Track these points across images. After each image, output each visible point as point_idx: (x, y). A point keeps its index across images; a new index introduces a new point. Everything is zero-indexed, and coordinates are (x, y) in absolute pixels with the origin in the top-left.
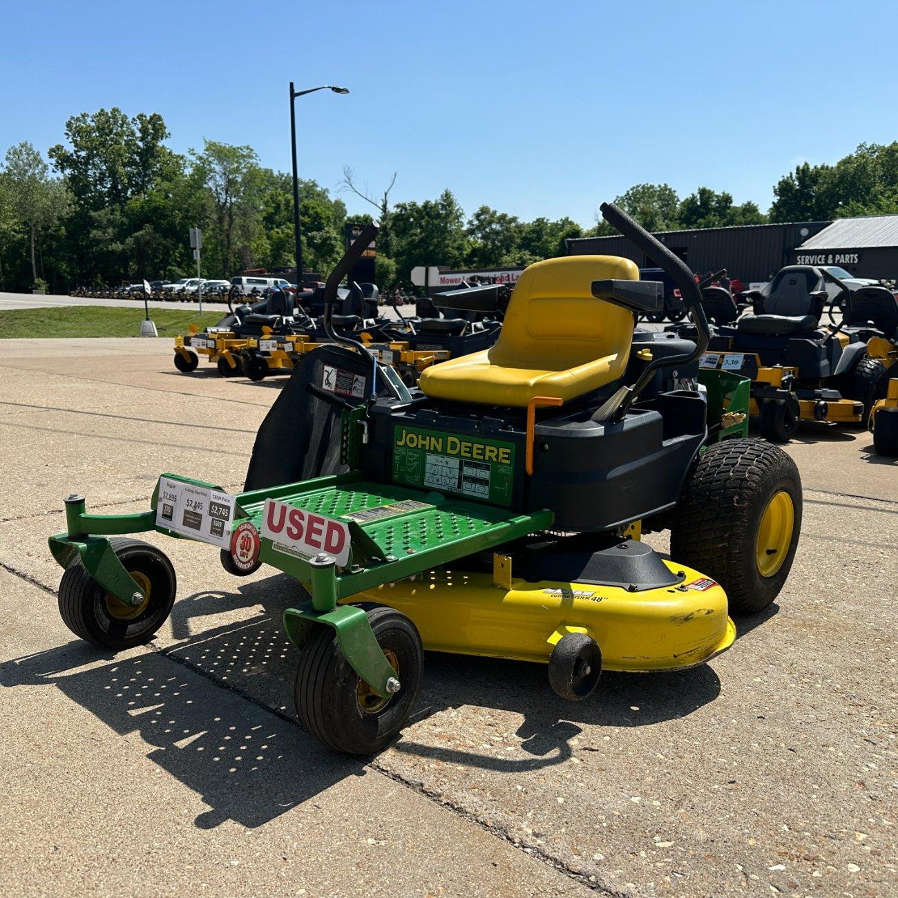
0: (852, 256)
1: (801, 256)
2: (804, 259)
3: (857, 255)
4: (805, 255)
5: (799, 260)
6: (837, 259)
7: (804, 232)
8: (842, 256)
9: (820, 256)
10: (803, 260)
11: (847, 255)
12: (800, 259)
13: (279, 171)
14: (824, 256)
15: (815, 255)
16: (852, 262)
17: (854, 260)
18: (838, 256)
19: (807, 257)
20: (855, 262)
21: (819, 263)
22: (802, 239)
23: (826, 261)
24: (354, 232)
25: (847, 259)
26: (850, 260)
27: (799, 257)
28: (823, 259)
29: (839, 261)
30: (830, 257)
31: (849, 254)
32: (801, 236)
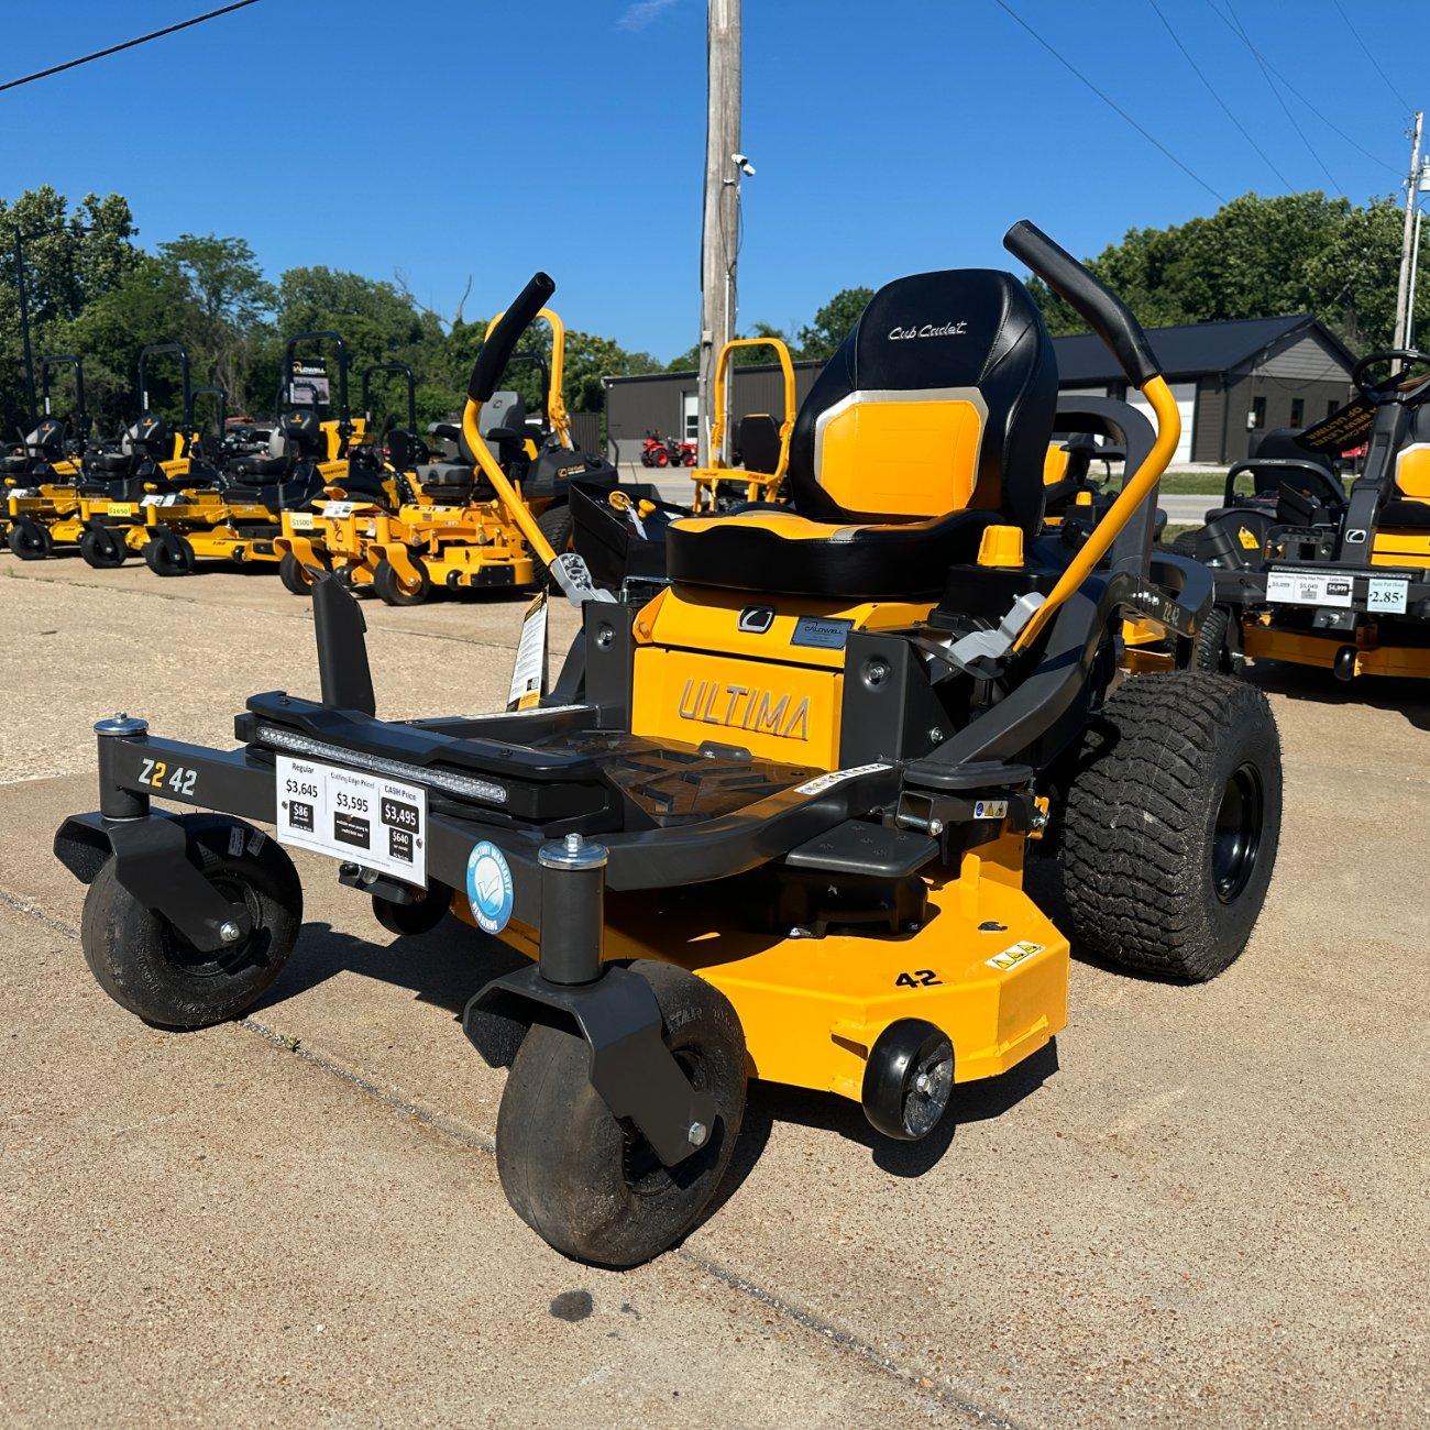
13: (335, 269)
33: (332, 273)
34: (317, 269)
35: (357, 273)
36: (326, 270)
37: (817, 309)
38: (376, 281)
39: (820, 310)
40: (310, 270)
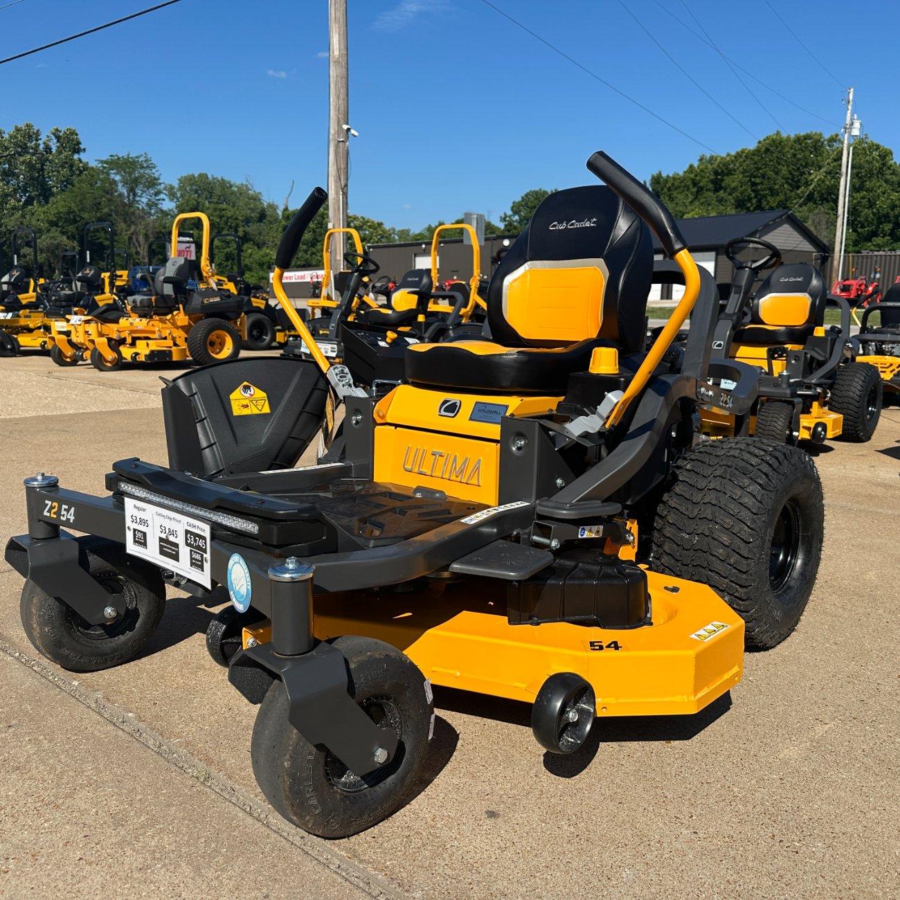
33: (210, 177)
34: (200, 175)
35: (227, 178)
36: (206, 174)
37: (512, 201)
38: (238, 183)
39: (514, 203)
40: (196, 176)
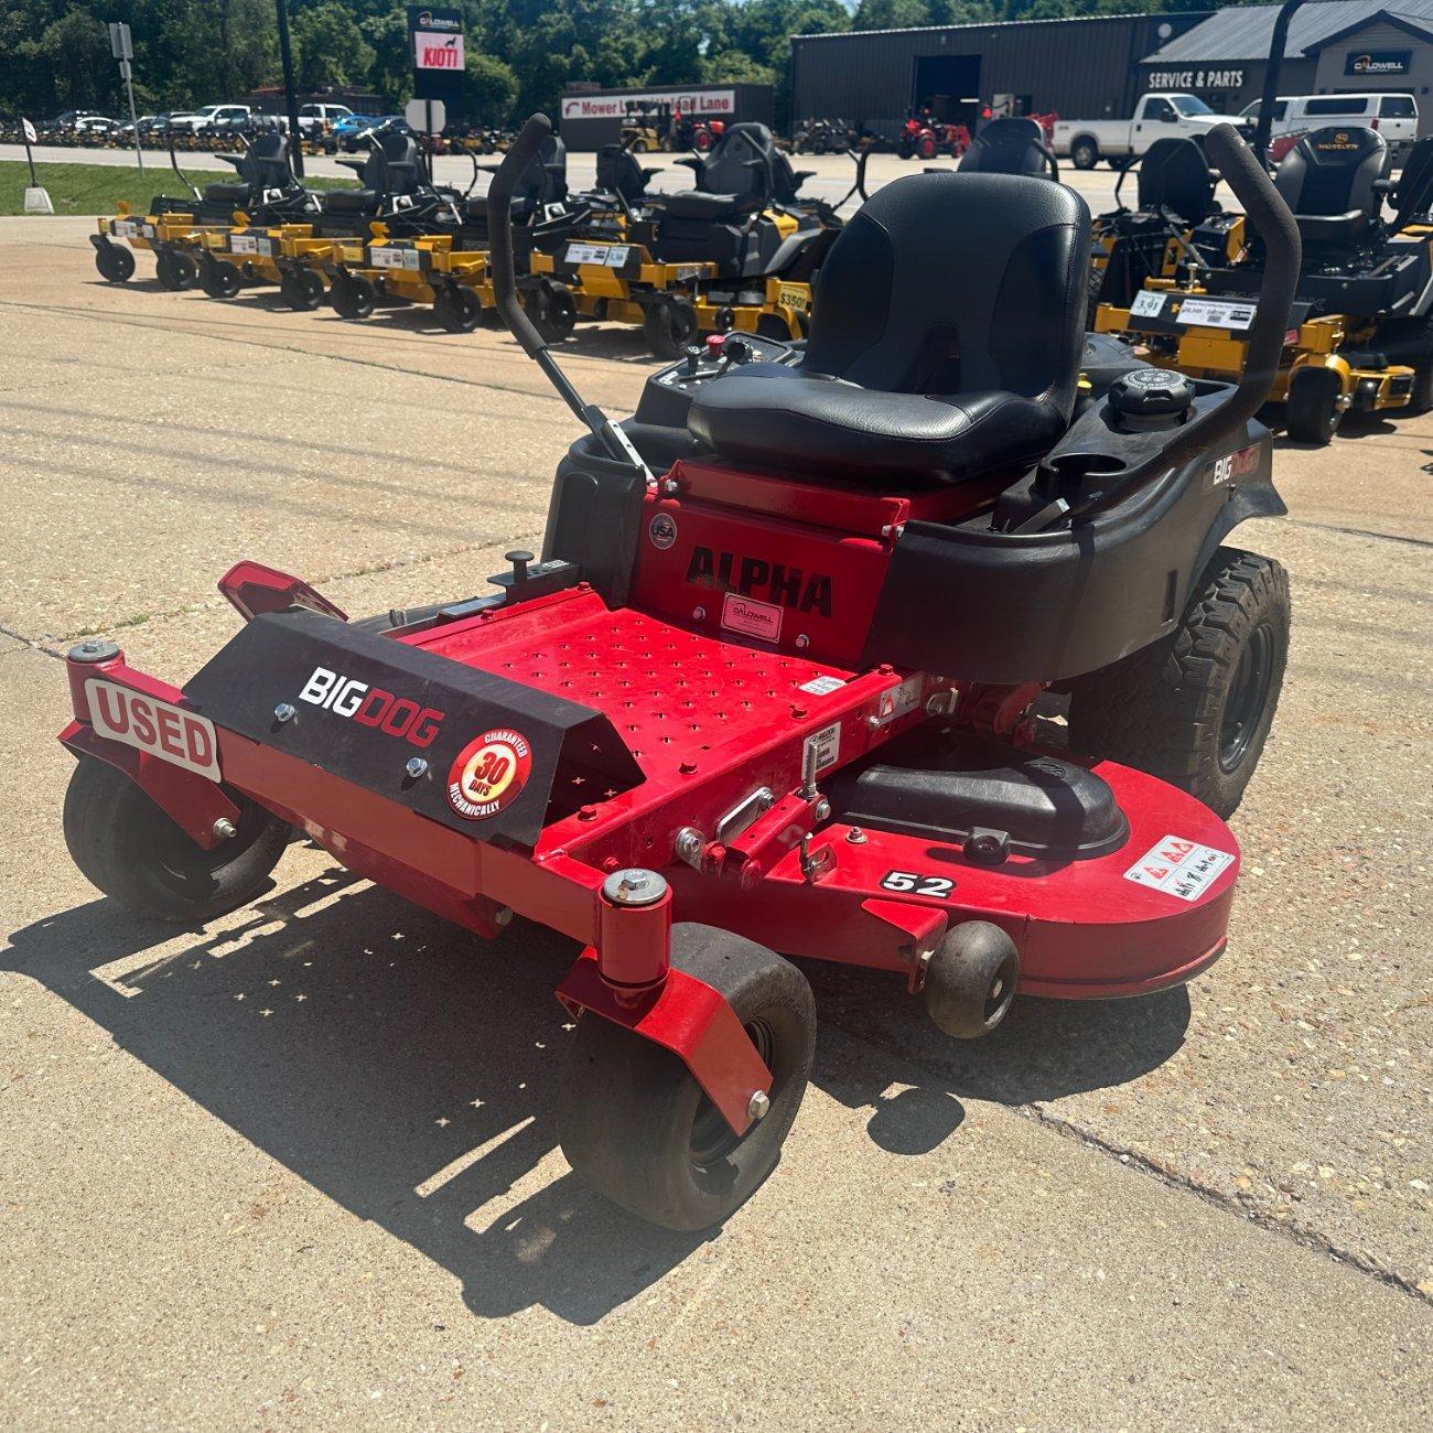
0: (1233, 73)
1: (1156, 73)
2: (1161, 78)
3: (1240, 73)
4: (1162, 72)
5: (1152, 80)
6: (1210, 79)
7: (1165, 30)
8: (1219, 74)
9: (1185, 74)
10: (1158, 80)
11: (1226, 73)
12: (1155, 78)
14: (1191, 74)
15: (1177, 71)
16: (1232, 85)
17: (1236, 81)
18: (1212, 74)
19: (1165, 75)
20: (1238, 85)
21: (1183, 85)
22: (1161, 42)
23: (1193, 83)
24: (423, 21)
25: (1226, 80)
26: (1230, 81)
27: (1153, 75)
28: (1189, 80)
29: (1213, 82)
30: (1201, 75)
31: (1230, 70)
32: (1160, 38)
